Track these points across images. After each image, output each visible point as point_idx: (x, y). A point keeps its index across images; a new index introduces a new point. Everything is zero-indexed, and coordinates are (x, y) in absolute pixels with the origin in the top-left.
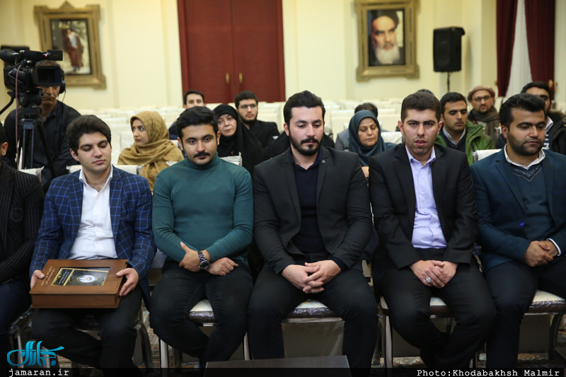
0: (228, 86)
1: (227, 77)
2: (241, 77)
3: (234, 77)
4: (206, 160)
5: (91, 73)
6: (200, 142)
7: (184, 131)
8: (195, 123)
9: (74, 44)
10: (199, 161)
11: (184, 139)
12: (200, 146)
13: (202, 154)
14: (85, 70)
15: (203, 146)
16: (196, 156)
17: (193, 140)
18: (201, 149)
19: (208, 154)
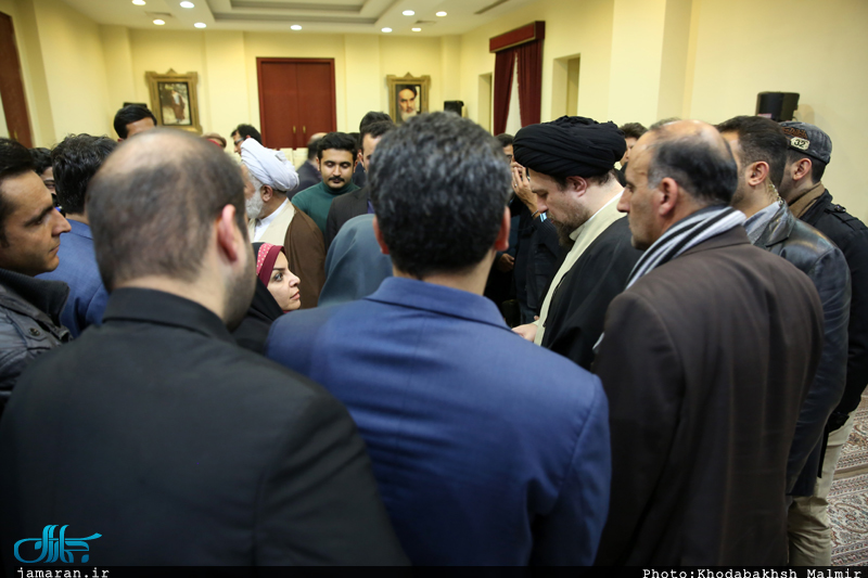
0: (295, 135)
1: (294, 129)
2: (304, 129)
3: (299, 129)
4: (340, 185)
5: (191, 124)
6: (337, 166)
7: (325, 152)
8: (337, 147)
9: (177, 102)
10: (332, 184)
11: (323, 161)
12: (336, 171)
13: (337, 179)
14: (186, 121)
15: (340, 171)
16: (330, 179)
17: (332, 164)
18: (337, 173)
19: (343, 180)
